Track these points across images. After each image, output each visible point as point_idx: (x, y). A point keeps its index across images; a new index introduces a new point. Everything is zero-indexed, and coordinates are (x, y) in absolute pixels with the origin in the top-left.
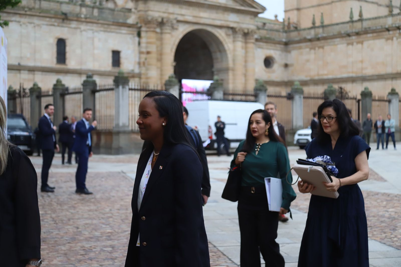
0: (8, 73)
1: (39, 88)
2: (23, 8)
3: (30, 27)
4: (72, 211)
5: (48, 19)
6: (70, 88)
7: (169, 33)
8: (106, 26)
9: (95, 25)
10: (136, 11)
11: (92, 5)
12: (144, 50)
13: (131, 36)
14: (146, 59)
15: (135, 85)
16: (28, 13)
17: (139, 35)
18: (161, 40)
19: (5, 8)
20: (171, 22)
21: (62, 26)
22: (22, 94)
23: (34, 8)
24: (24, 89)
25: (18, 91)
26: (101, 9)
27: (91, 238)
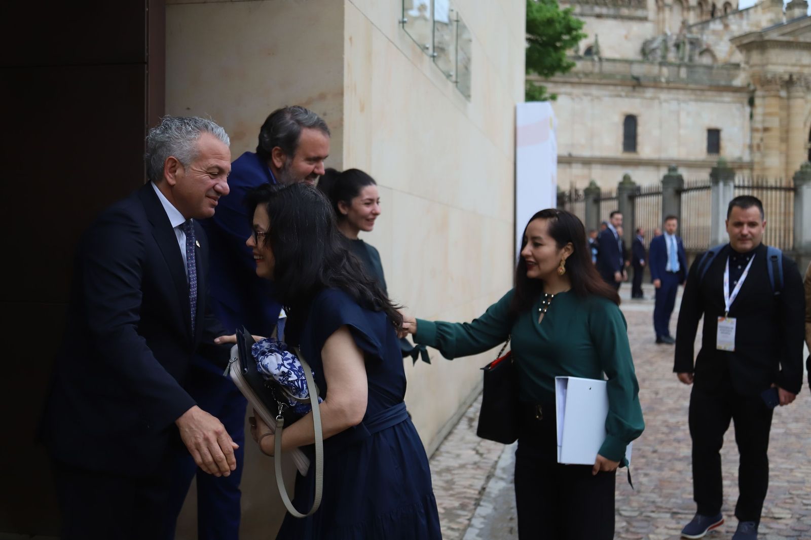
0: (558, 167)
1: (598, 189)
2: (576, 74)
3: (586, 100)
4: (648, 367)
5: (611, 88)
6: (643, 187)
7: (802, 98)
8: (698, 92)
9: (682, 92)
10: (747, 67)
11: (678, 62)
12: (759, 126)
13: (738, 105)
14: (762, 140)
15: (744, 181)
16: (584, 80)
17: (751, 103)
18: (788, 108)
19: (552, 74)
20: (806, 79)
21: (633, 97)
22: (573, 196)
23: (592, 73)
24: (576, 191)
25: (567, 193)
26: (691, 66)
27: (678, 410)
